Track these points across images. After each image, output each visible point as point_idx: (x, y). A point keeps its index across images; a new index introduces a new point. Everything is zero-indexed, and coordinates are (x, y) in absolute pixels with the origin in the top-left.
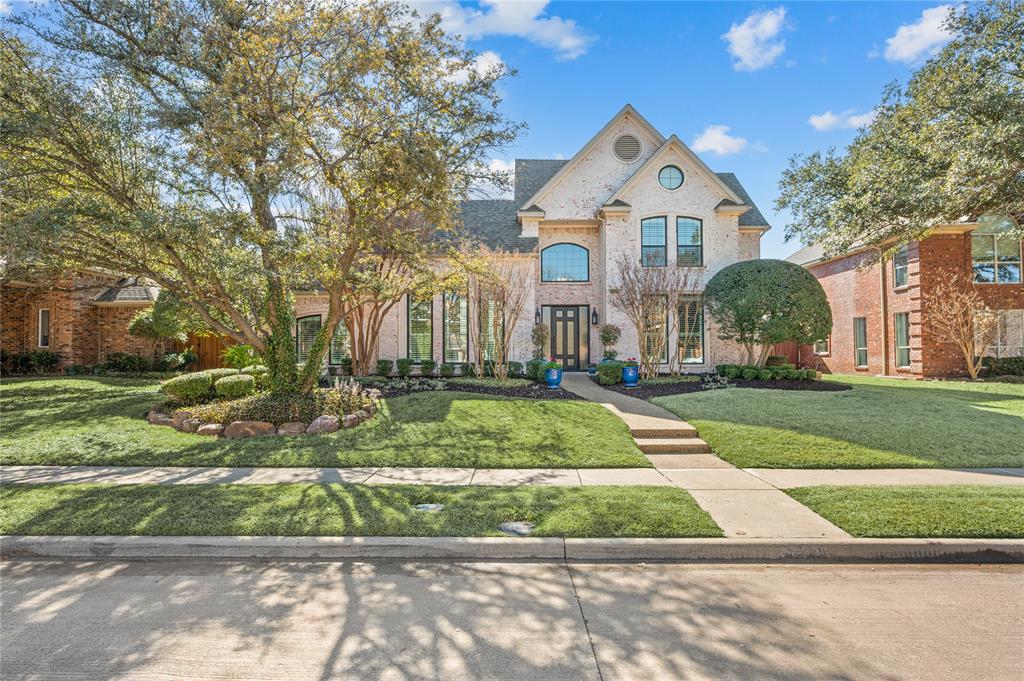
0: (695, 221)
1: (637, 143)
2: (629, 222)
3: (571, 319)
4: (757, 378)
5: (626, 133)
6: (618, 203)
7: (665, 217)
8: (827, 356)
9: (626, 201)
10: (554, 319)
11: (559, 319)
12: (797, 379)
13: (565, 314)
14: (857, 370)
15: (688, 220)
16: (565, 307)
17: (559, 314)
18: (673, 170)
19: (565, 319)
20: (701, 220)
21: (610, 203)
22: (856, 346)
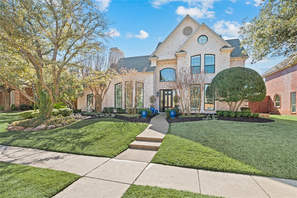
0: (212, 56)
1: (191, 29)
2: (186, 58)
3: (170, 94)
4: (229, 116)
5: (187, 25)
6: (182, 51)
7: (200, 55)
8: (279, 108)
9: (185, 50)
10: (164, 95)
11: (166, 94)
12: (247, 116)
13: (168, 92)
14: (292, 114)
15: (209, 55)
16: (168, 90)
17: (166, 93)
18: (204, 37)
19: (168, 94)
20: (215, 55)
21: (178, 51)
22: (291, 104)
